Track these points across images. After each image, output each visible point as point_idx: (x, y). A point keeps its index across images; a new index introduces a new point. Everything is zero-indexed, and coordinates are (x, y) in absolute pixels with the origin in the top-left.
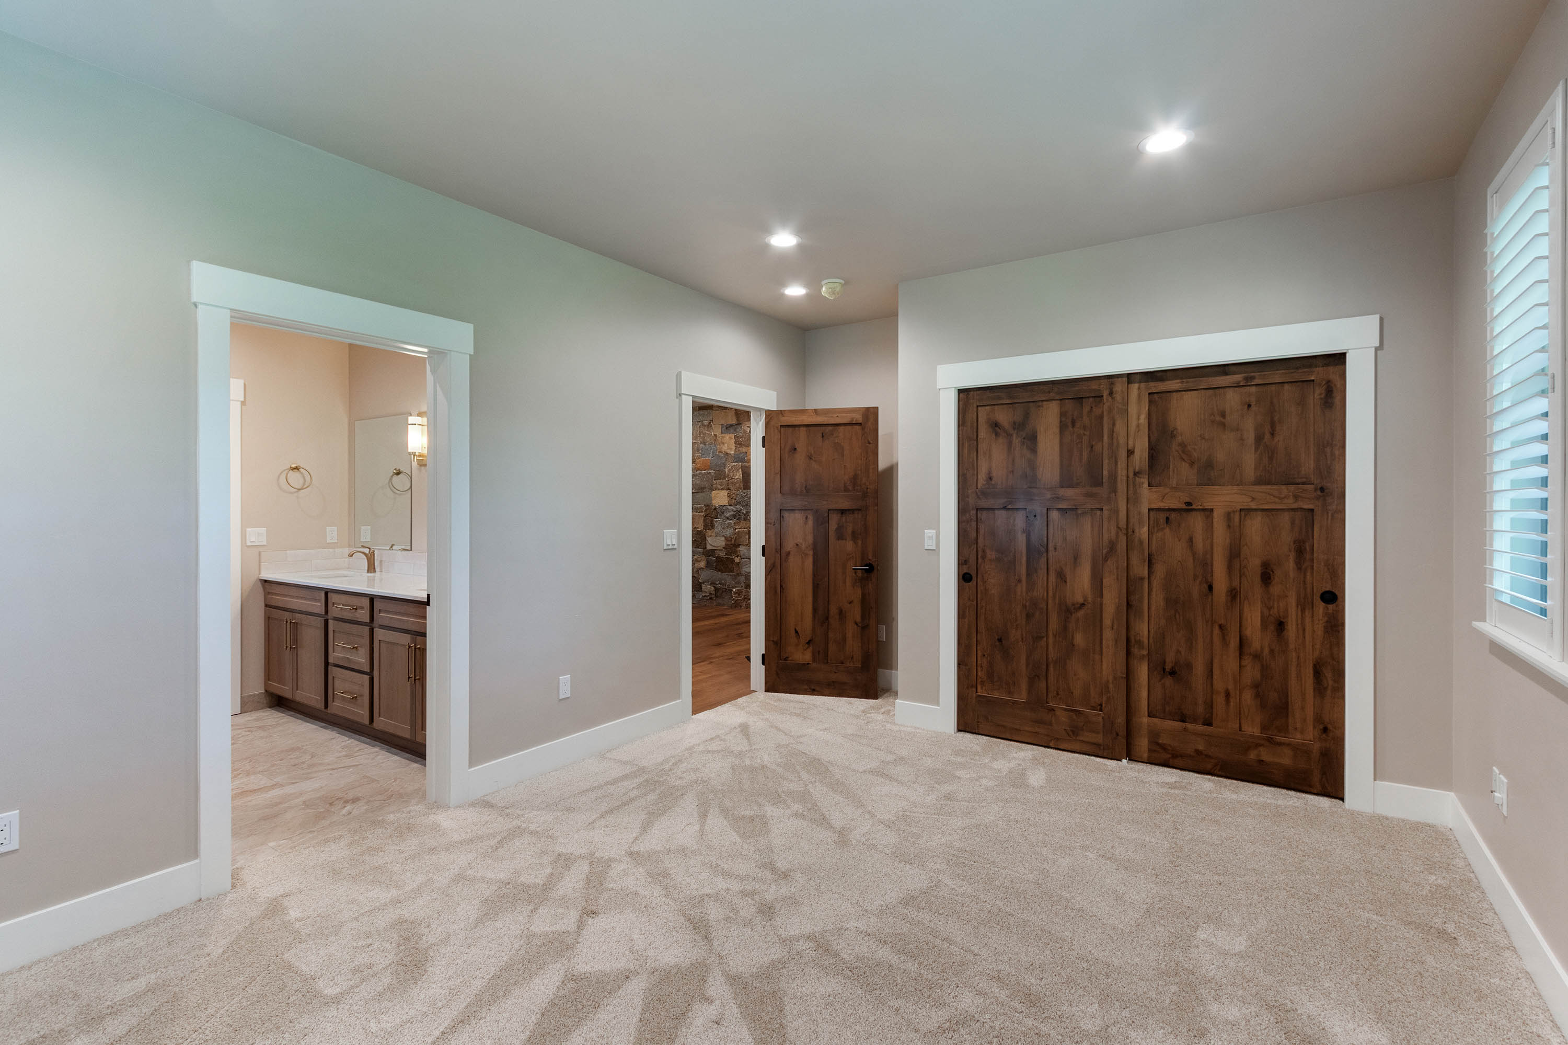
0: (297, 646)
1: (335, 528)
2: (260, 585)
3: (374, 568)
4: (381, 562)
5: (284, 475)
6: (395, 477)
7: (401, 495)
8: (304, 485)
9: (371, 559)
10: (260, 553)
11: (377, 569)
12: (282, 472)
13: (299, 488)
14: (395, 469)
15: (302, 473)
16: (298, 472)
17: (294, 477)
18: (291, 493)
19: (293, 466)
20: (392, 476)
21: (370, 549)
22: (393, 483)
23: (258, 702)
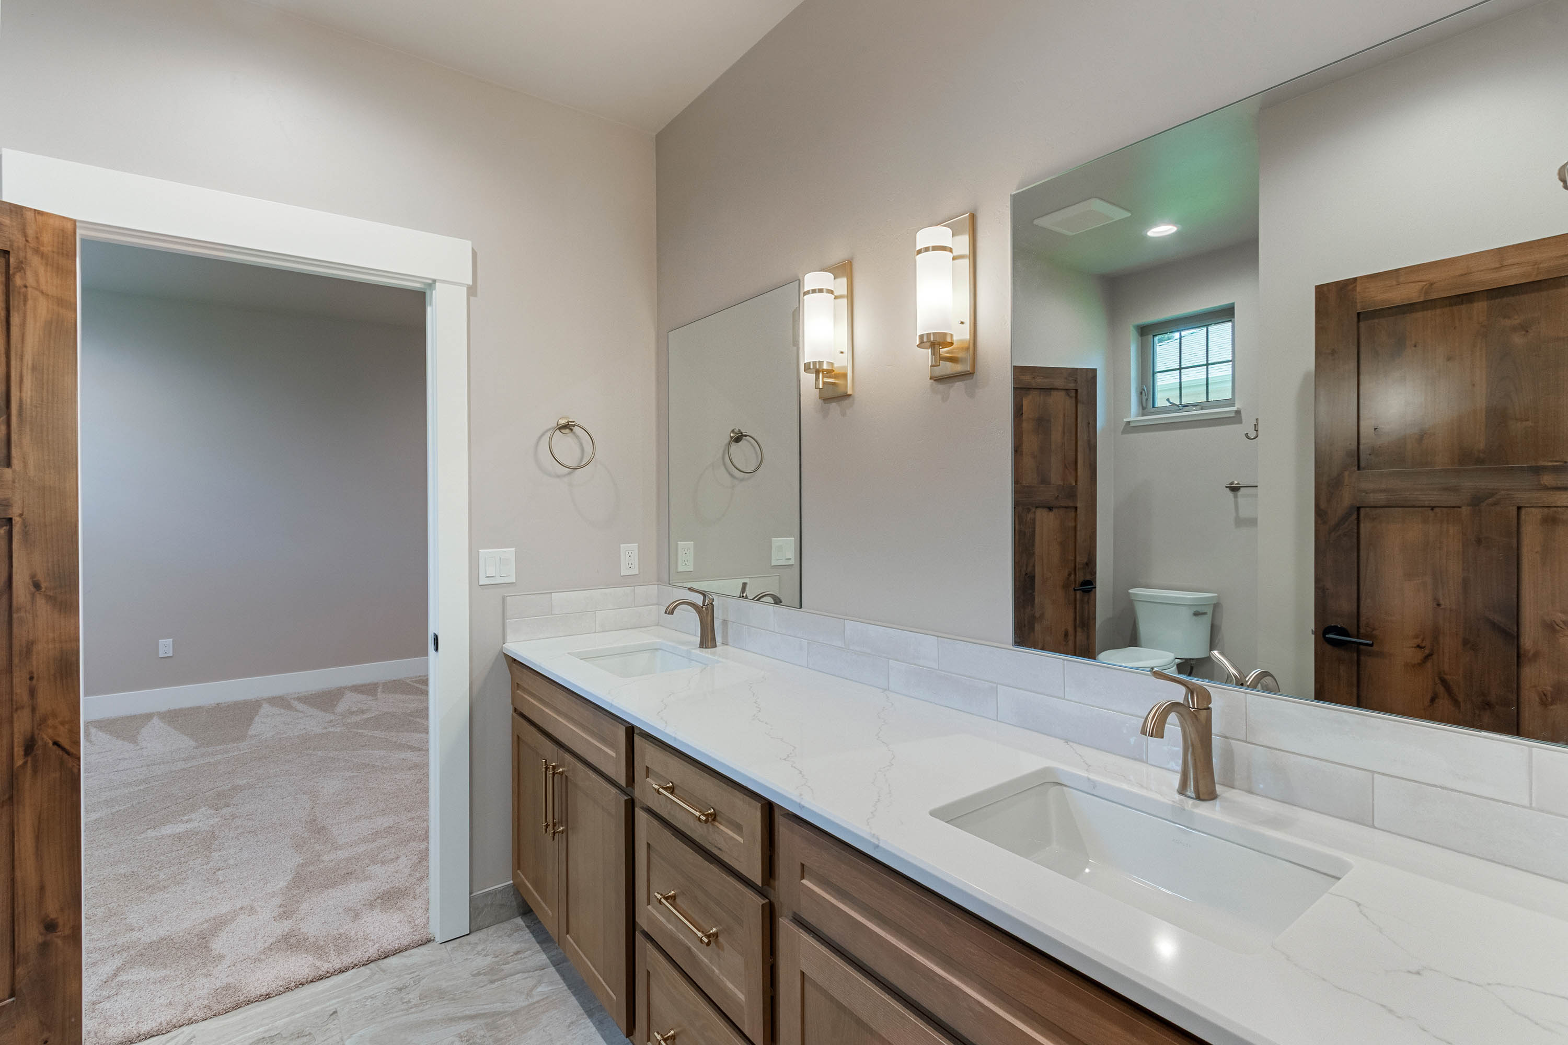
0: (567, 828)
1: (634, 546)
2: (505, 666)
3: (714, 639)
4: (725, 622)
5: (546, 438)
6: (734, 446)
7: (742, 480)
8: (581, 460)
9: (706, 613)
10: (504, 599)
11: (719, 639)
12: (542, 435)
13: (574, 465)
14: (733, 431)
15: (577, 437)
16: (571, 434)
17: (565, 445)
18: (558, 476)
19: (562, 422)
20: (729, 444)
21: (704, 596)
22: (732, 457)
23: (502, 906)
